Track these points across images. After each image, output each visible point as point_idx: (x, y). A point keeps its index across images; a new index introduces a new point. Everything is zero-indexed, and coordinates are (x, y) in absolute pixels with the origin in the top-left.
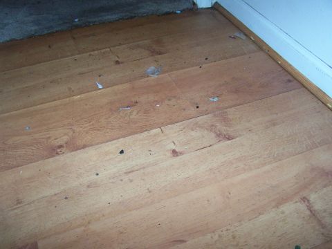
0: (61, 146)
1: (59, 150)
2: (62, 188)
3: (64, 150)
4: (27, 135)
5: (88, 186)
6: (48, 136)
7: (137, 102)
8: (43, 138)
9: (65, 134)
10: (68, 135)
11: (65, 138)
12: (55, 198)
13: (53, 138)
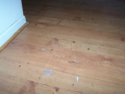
0: (108, 60)
1: (109, 59)
2: (111, 48)
3: (107, 58)
4: (119, 70)
5: (104, 46)
6: (111, 66)
7: (70, 62)
8: (113, 66)
9: (104, 63)
10: (103, 63)
11: (104, 62)
12: (114, 47)
13: (109, 64)
